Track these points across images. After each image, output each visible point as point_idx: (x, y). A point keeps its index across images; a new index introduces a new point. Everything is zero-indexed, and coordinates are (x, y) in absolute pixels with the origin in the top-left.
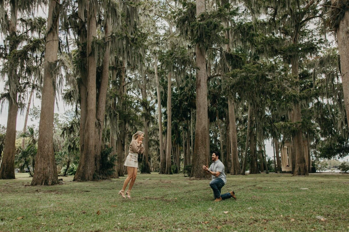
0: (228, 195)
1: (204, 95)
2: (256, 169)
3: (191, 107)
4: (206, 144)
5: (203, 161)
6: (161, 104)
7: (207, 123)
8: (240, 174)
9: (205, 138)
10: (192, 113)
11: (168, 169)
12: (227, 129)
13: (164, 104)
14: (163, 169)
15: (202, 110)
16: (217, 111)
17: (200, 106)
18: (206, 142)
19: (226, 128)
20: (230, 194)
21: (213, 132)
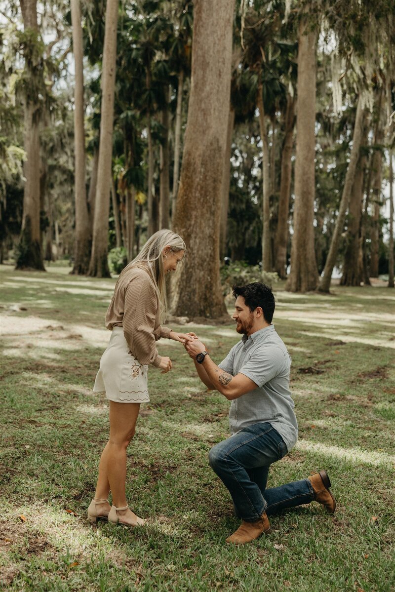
0: (299, 492)
1: (222, 23)
2: (358, 270)
3: (178, 71)
4: (215, 202)
5: (204, 261)
6: (86, 53)
7: (225, 126)
8: (314, 289)
9: (215, 181)
10: (180, 88)
11: (96, 260)
12: (285, 146)
13: (93, 52)
14: (82, 261)
15: (211, 77)
16: (261, 87)
17: (205, 65)
18: (216, 195)
19: (284, 144)
20: (307, 485)
21: (241, 152)
